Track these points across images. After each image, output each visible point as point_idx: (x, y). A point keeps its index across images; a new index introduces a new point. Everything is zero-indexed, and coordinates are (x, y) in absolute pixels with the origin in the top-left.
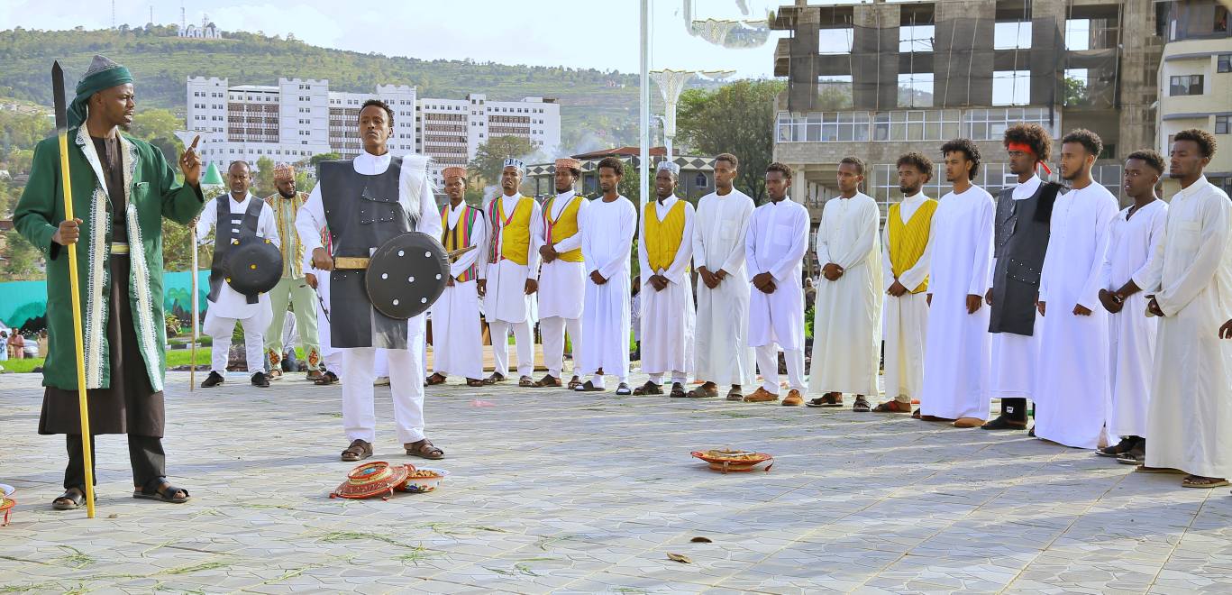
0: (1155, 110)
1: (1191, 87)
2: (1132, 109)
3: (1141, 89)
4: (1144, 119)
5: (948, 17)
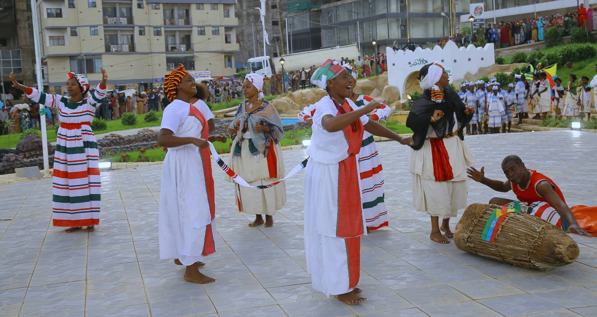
1: (57, 14)
2: (23, 22)
3: (25, 13)
4: (29, 28)
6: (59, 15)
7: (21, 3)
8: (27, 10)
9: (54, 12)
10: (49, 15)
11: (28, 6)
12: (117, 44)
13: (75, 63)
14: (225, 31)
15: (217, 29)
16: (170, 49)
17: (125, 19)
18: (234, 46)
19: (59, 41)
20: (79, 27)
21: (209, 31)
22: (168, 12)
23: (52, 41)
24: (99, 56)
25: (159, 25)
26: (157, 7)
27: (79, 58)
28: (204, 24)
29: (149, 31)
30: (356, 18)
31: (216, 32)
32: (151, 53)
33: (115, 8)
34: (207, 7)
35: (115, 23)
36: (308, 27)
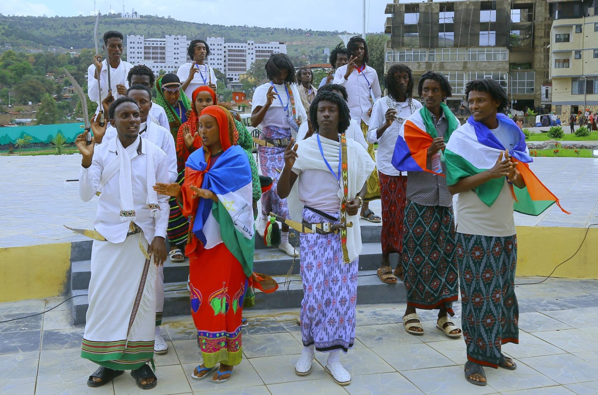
0: (549, 48)
1: (565, 38)
2: (539, 48)
4: (544, 52)
5: (460, 8)
6: (567, 39)
7: (540, 31)
8: (545, 37)
9: (562, 37)
10: (558, 40)
11: (545, 32)
13: (576, 85)
19: (565, 62)
23: (557, 63)
27: (581, 79)
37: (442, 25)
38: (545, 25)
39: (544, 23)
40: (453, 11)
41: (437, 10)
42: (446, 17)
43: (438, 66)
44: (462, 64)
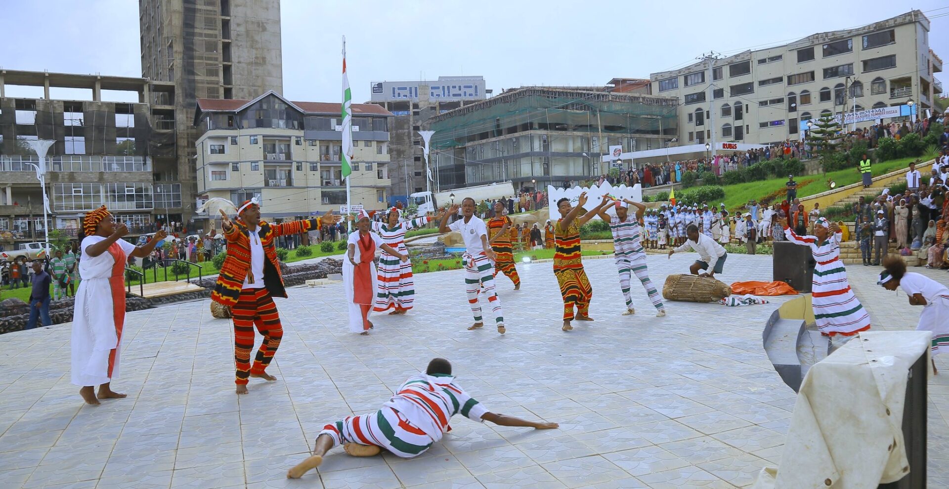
0: (196, 159)
1: (219, 150)
2: (183, 158)
3: (186, 149)
4: (189, 163)
5: (90, 109)
6: (222, 151)
7: (182, 140)
8: (188, 146)
9: (217, 148)
10: (213, 152)
11: (188, 142)
12: (275, 179)
13: (236, 197)
14: (378, 167)
15: (370, 165)
16: (324, 184)
17: (284, 155)
18: (386, 182)
19: (221, 175)
20: (240, 162)
21: (362, 166)
22: (324, 148)
23: (214, 176)
24: (259, 190)
25: (315, 161)
26: (314, 144)
27: (240, 192)
28: (358, 160)
29: (306, 167)
30: (501, 155)
31: (369, 168)
32: (307, 187)
33: (274, 145)
34: (361, 144)
35: (274, 158)
36: (452, 163)
37: (69, 128)
38: (188, 134)
39: (185, 132)
40: (82, 112)
41: (60, 109)
42: (72, 119)
43: (66, 177)
44: (98, 175)
